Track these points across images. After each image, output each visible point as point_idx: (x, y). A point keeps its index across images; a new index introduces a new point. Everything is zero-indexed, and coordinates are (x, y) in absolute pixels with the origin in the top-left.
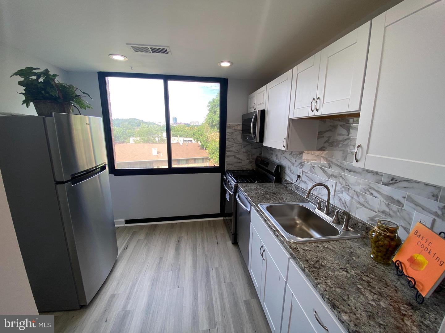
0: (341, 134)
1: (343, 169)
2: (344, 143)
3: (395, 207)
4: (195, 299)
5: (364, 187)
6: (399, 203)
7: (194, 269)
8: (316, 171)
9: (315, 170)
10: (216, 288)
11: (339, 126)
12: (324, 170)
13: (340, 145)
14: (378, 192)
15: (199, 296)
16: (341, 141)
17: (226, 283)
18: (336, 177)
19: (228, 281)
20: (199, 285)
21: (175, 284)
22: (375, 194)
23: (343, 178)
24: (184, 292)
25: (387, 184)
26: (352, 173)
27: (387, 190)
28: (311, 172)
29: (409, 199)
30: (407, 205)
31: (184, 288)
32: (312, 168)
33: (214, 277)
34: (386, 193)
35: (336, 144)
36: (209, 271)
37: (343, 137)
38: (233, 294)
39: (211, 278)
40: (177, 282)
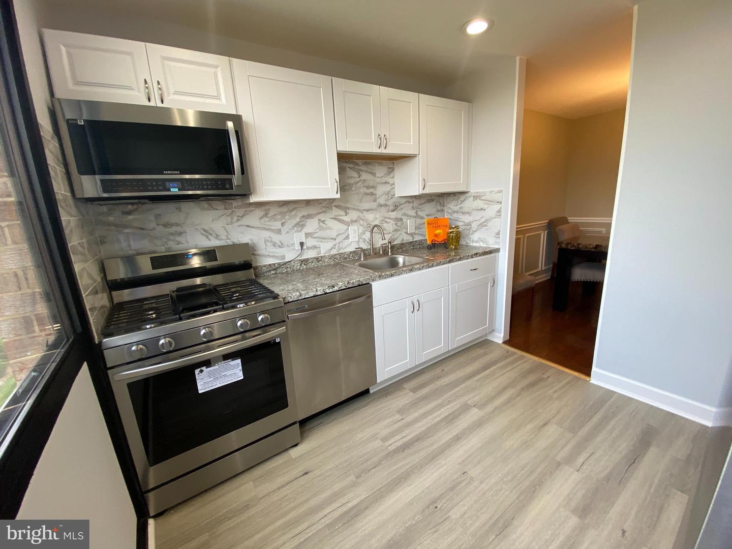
0: (352, 177)
1: (361, 211)
2: (357, 186)
3: (399, 224)
4: (458, 438)
5: (380, 219)
6: (401, 219)
7: (410, 475)
8: (328, 225)
9: (326, 225)
10: (420, 424)
11: (348, 169)
12: (340, 219)
13: (354, 188)
14: (390, 218)
15: (450, 437)
16: (353, 184)
17: (403, 417)
18: (356, 221)
19: (398, 417)
20: (435, 447)
21: (466, 482)
22: (388, 220)
23: (363, 220)
24: (464, 458)
25: (393, 211)
26: (370, 212)
27: (393, 215)
28: (321, 228)
29: (405, 215)
30: (404, 218)
31: (459, 464)
32: (321, 224)
33: (404, 435)
34: (394, 217)
35: (348, 187)
36: (396, 448)
37: (354, 179)
38: (414, 404)
39: (408, 438)
40: (460, 483)
